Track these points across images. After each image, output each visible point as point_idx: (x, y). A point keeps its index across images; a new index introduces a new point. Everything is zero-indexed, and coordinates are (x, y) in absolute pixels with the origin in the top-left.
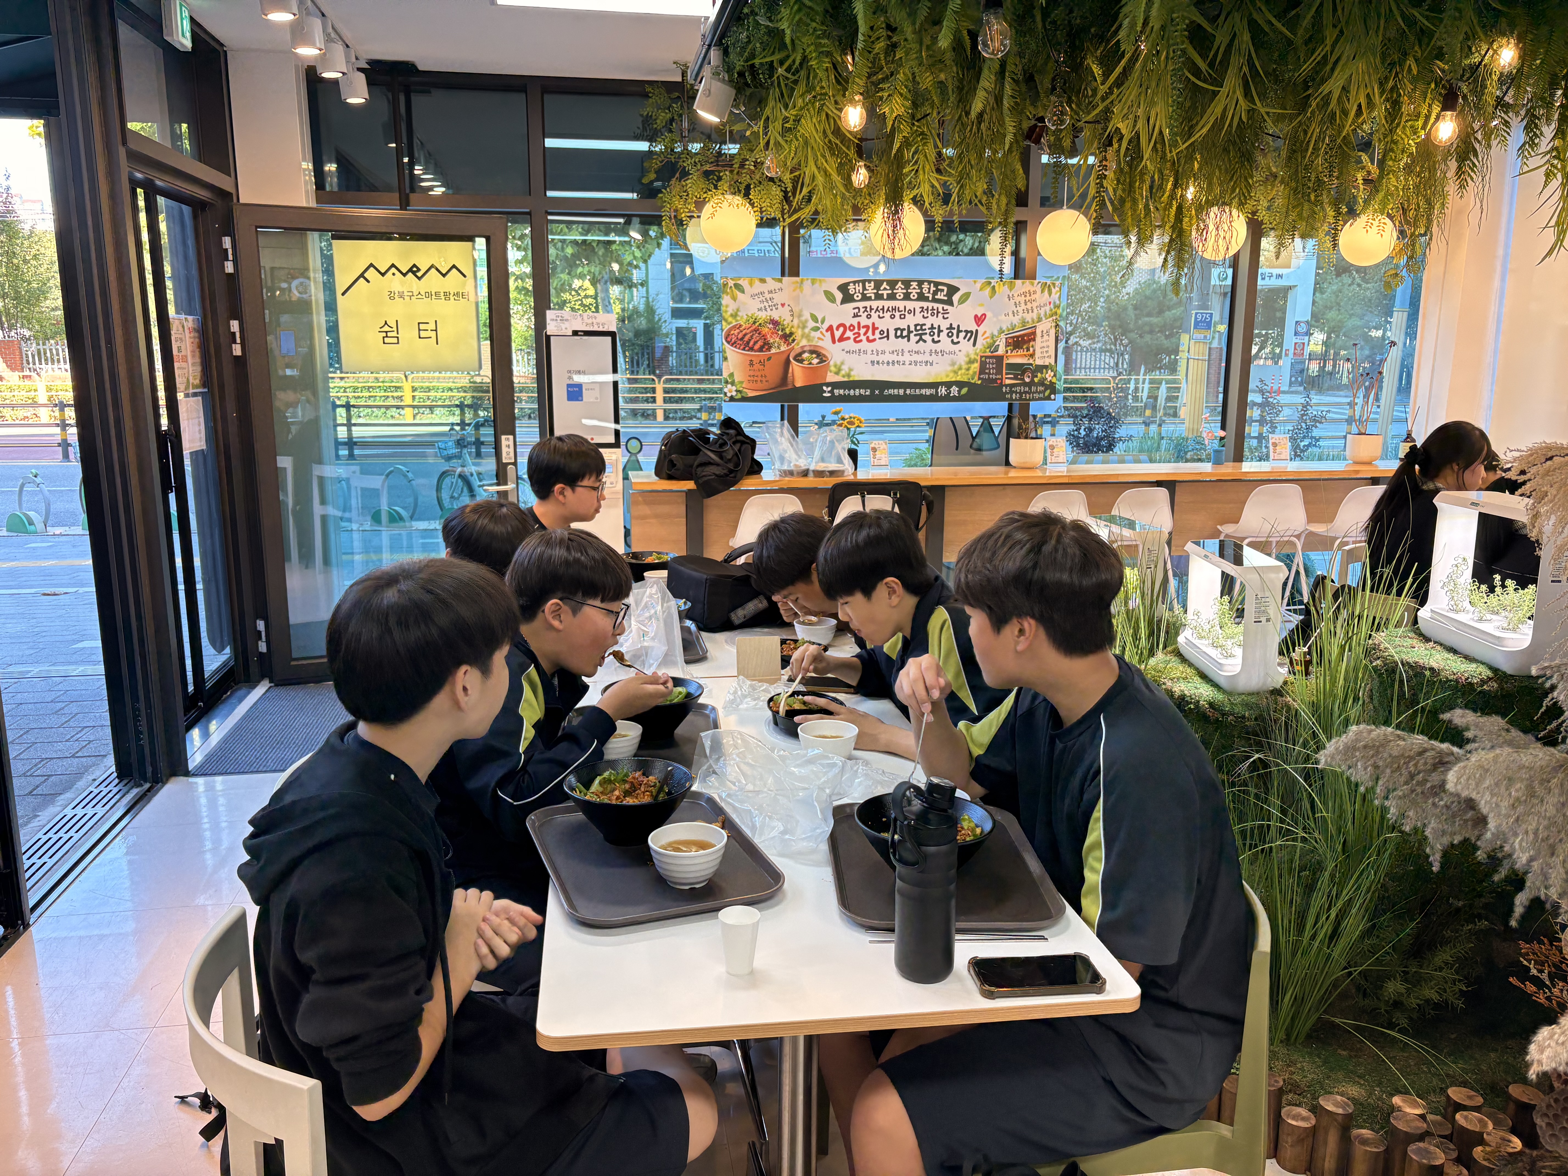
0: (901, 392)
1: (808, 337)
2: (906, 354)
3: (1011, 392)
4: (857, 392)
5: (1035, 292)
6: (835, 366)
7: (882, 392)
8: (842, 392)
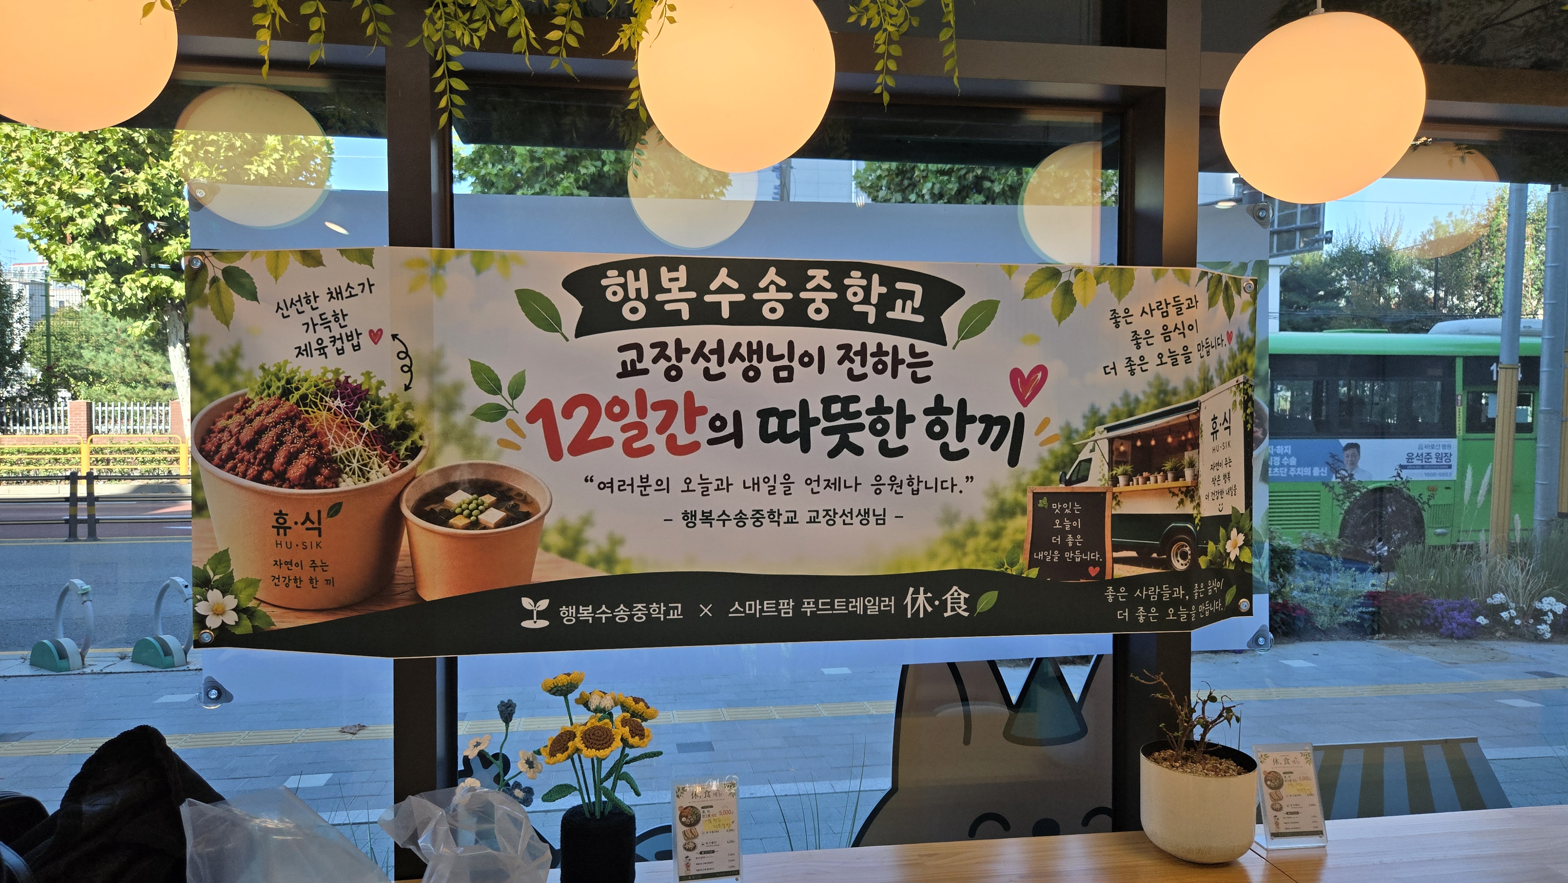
0: (786, 607)
1: (464, 438)
2: (799, 488)
3: (1133, 603)
4: (640, 612)
5: (1192, 304)
6: (563, 530)
7: (721, 610)
8: (586, 613)
